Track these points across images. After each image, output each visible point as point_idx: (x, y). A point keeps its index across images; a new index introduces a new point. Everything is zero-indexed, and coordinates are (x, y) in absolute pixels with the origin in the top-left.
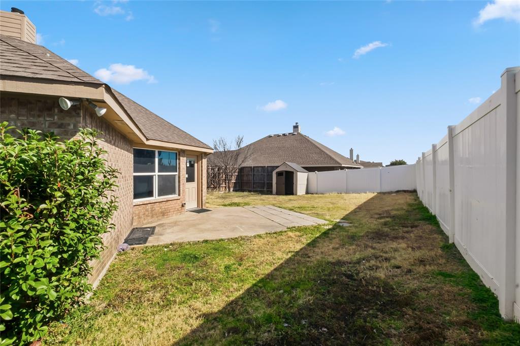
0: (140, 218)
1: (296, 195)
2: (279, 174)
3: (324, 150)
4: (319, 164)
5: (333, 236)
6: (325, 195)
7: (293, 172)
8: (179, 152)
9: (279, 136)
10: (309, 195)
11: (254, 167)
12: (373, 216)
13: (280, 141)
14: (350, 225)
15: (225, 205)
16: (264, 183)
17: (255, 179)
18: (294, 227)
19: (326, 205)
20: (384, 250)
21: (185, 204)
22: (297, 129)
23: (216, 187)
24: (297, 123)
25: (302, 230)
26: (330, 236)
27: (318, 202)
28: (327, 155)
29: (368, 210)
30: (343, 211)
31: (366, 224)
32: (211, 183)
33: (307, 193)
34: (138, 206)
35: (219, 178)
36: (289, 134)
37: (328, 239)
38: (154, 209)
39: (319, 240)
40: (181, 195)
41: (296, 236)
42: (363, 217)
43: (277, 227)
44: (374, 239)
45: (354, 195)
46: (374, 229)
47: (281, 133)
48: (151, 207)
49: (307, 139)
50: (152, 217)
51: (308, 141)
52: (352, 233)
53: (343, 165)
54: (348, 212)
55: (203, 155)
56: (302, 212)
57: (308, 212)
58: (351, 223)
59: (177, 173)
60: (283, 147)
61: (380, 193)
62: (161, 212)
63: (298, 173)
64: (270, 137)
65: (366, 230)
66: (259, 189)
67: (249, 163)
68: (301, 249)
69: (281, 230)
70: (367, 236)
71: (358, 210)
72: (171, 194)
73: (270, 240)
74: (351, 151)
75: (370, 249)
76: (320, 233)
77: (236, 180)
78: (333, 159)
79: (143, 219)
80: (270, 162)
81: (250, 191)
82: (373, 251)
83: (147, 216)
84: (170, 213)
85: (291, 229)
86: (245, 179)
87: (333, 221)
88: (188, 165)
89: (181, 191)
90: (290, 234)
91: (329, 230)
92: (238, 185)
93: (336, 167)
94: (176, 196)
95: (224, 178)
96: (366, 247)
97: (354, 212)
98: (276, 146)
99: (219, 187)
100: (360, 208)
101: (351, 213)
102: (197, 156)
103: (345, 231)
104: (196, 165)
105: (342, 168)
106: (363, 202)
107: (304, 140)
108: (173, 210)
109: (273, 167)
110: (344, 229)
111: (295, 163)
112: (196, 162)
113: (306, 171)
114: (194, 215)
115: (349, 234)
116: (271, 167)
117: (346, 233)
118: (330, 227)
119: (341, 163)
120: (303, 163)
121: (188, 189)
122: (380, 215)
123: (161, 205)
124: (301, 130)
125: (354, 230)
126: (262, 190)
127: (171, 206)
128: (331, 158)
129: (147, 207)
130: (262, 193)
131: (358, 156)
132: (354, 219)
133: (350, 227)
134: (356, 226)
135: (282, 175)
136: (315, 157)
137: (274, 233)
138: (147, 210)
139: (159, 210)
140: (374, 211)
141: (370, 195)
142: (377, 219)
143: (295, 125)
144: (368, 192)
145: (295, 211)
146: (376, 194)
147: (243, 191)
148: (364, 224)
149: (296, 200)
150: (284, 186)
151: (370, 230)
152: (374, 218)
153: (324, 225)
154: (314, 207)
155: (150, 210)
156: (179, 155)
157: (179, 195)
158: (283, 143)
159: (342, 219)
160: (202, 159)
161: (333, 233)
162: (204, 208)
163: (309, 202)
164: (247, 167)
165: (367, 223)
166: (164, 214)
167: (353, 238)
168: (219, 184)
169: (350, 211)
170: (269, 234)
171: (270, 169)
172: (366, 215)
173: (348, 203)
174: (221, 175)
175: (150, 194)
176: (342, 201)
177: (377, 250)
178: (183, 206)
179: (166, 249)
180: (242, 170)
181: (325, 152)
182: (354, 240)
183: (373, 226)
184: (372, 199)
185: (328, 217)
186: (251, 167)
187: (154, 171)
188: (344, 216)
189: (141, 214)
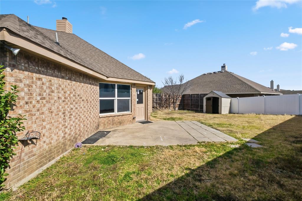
0: (105, 125)
1: (221, 114)
2: (208, 99)
3: (245, 82)
4: (240, 92)
5: (237, 158)
6: (245, 115)
7: (218, 98)
8: (131, 85)
9: (210, 74)
10: (231, 115)
11: (191, 95)
12: (287, 139)
13: (211, 77)
14: (260, 146)
15: (165, 119)
16: (198, 105)
17: (192, 102)
18: (204, 142)
19: (242, 123)
20: (297, 192)
21: (135, 117)
22: (224, 68)
23: (168, 107)
24: (224, 64)
25: (209, 146)
26: (233, 156)
27: (237, 120)
28: (248, 85)
29: (283, 132)
30: (256, 130)
31: (278, 148)
32: (164, 104)
33: (230, 112)
34: (103, 118)
35: (169, 101)
36: (218, 72)
37: (230, 159)
38: (114, 120)
39: (220, 159)
40: (133, 112)
41: (201, 152)
42: (276, 139)
43: (190, 140)
44: (284, 169)
45: (272, 116)
46: (287, 156)
47: (212, 72)
48: (112, 119)
49: (231, 75)
50: (113, 125)
51: (233, 76)
52: (259, 156)
53: (262, 93)
54: (262, 132)
55: (148, 87)
56: (219, 128)
57: (224, 129)
58: (260, 144)
59: (130, 98)
60: (214, 81)
61: (299, 116)
62: (119, 122)
63: (222, 98)
64: (204, 75)
65: (276, 156)
66: (195, 109)
67: (188, 92)
68: (199, 168)
69: (191, 144)
70: (276, 164)
71: (272, 131)
72: (126, 111)
73: (178, 152)
74: (272, 82)
75: (276, 186)
76: (225, 152)
77: (180, 103)
78: (253, 88)
79: (106, 126)
80: (203, 91)
81: (189, 110)
82: (279, 191)
83: (109, 124)
84: (125, 123)
85: (200, 144)
86: (186, 102)
87: (242, 140)
88: (138, 93)
89: (132, 109)
90: (197, 149)
91: (235, 149)
92: (181, 106)
93: (256, 94)
94: (129, 112)
95: (172, 101)
96: (272, 180)
97: (267, 133)
98: (208, 80)
99: (169, 107)
100: (274, 129)
101: (264, 133)
102: (145, 87)
103: (251, 154)
104: (144, 93)
105: (261, 95)
106: (278, 123)
107: (230, 75)
108: (127, 121)
109: (205, 94)
110: (252, 151)
111: (221, 91)
112: (144, 91)
113: (230, 97)
114: (139, 125)
115: (255, 158)
116: (203, 94)
117: (251, 157)
118: (237, 146)
119: (261, 91)
120: (228, 92)
121: (138, 108)
122: (296, 138)
123: (119, 117)
124: (227, 69)
125: (261, 153)
126: (197, 109)
127: (125, 118)
128: (251, 87)
129: (110, 119)
130: (197, 111)
131: (278, 86)
132: (265, 140)
133: (258, 149)
134: (265, 149)
135: (210, 100)
136: (238, 87)
137: (184, 146)
138: (109, 121)
139: (117, 121)
140: (290, 133)
141: (288, 117)
142: (291, 142)
143: (223, 65)
144: (285, 114)
145: (213, 128)
146: (293, 116)
147: (184, 109)
148: (275, 147)
149: (219, 118)
150: (212, 107)
151: (280, 156)
152: (289, 141)
153: (232, 143)
154: (231, 125)
155: (111, 120)
156: (131, 87)
157: (131, 112)
158: (213, 78)
159: (253, 139)
160: (147, 89)
161: (237, 153)
162: (149, 120)
163: (229, 120)
164: (187, 95)
165: (279, 146)
166: (120, 123)
167: (258, 163)
168: (170, 105)
169: (264, 131)
170: (180, 146)
171: (202, 96)
172: (279, 137)
173: (264, 124)
174: (171, 100)
175: (112, 110)
176: (258, 121)
177: (287, 190)
178: (134, 119)
179: (103, 149)
180: (184, 96)
181: (246, 83)
182: (259, 167)
183: (285, 152)
184: (290, 120)
185: (239, 135)
186: (190, 95)
187: (114, 97)
188: (255, 135)
189: (106, 122)
